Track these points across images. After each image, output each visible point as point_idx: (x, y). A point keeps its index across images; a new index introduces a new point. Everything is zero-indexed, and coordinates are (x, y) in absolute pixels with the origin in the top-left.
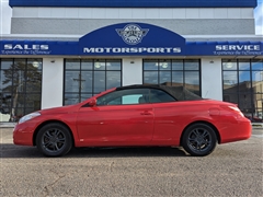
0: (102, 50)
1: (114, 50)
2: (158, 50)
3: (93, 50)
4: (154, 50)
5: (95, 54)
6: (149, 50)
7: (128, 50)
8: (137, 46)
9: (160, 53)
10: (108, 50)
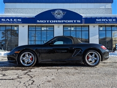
0: (45, 21)
1: (50, 21)
2: (70, 21)
3: (41, 21)
4: (68, 21)
5: (42, 23)
6: (66, 21)
7: (57, 21)
8: (61, 19)
9: (71, 23)
10: (48, 21)
